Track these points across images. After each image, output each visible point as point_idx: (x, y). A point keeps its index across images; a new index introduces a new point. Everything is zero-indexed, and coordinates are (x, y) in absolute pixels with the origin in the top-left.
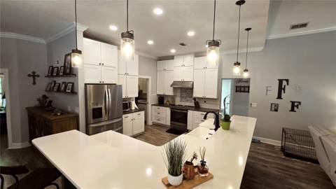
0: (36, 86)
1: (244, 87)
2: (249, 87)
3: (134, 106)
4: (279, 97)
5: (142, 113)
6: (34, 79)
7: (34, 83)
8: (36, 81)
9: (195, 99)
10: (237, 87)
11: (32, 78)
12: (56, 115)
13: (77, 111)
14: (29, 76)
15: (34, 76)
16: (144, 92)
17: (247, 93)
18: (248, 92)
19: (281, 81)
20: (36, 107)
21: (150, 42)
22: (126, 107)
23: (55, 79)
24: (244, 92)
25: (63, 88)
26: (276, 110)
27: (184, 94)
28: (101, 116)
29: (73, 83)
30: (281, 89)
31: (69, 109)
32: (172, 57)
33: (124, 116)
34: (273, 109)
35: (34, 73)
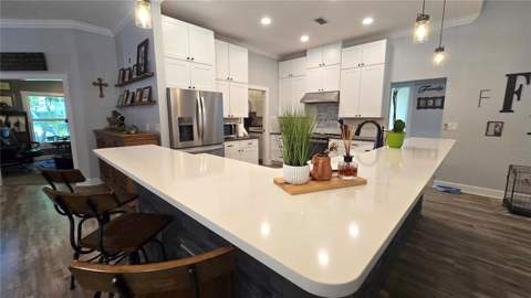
0: (104, 99)
1: (434, 99)
2: (443, 98)
3: (242, 130)
4: (507, 108)
5: (255, 142)
6: (101, 89)
7: (102, 96)
8: (104, 92)
9: (341, 121)
10: (419, 99)
11: (98, 88)
12: (129, 133)
13: (157, 129)
14: (94, 84)
15: (100, 84)
16: (258, 115)
17: (438, 110)
18: (442, 107)
19: (512, 78)
20: (106, 129)
21: (266, 21)
22: (230, 130)
23: (127, 88)
24: (434, 107)
25: (138, 98)
26: (498, 134)
27: (324, 115)
28: (192, 138)
29: (150, 88)
30: (512, 92)
31: (148, 129)
32: (303, 53)
33: (226, 144)
34: (491, 132)
35: (100, 80)
